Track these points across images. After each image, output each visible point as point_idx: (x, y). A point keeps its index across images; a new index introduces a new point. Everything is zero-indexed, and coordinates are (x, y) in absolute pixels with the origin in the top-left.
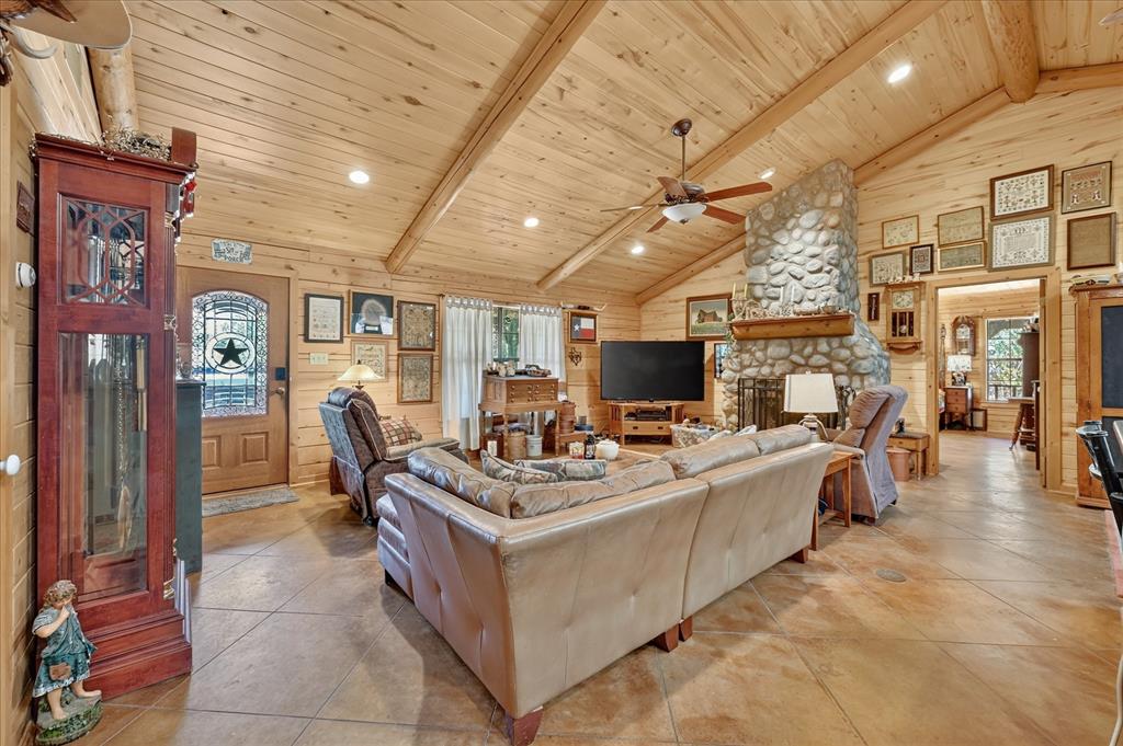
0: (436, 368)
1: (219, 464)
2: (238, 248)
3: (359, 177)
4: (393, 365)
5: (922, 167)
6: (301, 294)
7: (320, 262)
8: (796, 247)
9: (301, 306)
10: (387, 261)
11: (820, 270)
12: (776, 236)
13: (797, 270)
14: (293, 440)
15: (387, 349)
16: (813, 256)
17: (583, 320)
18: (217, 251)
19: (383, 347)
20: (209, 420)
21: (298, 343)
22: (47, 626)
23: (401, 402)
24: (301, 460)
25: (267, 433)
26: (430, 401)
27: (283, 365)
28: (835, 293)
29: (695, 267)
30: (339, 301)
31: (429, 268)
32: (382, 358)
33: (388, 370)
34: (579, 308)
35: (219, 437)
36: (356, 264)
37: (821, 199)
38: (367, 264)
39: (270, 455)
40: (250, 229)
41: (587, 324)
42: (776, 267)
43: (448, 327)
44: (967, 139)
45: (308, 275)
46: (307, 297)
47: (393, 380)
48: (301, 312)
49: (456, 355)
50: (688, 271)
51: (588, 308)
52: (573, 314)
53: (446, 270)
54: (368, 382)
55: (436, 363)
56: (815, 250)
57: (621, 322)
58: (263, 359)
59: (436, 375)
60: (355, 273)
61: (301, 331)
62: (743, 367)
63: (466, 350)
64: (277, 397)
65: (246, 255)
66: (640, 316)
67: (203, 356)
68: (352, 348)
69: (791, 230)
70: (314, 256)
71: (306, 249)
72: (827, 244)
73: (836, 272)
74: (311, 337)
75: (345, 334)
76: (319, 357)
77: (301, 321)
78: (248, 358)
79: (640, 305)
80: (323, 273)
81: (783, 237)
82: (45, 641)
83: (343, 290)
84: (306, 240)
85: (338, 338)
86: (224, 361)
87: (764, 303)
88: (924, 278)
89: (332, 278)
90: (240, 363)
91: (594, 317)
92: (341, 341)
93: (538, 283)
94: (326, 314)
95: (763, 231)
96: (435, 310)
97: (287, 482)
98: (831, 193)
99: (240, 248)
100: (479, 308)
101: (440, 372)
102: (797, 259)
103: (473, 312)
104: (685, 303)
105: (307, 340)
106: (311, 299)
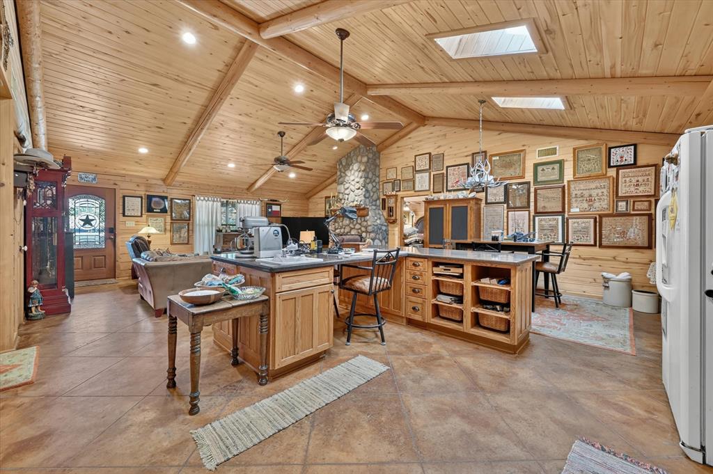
0: (190, 228)
1: (82, 268)
2: (90, 176)
3: (143, 150)
4: (168, 227)
5: (398, 147)
6: (121, 196)
7: (131, 181)
8: (352, 178)
9: (121, 201)
10: (164, 180)
11: (359, 189)
12: (346, 172)
13: (352, 187)
14: (117, 259)
15: (165, 220)
16: (358, 182)
17: (273, 206)
18: (81, 177)
19: (163, 219)
20: (77, 250)
21: (120, 218)
22: (31, 290)
23: (172, 244)
24: (122, 268)
25: (105, 256)
26: (187, 244)
27: (112, 227)
28: (363, 198)
29: (327, 182)
30: (140, 199)
31: (188, 183)
32: (162, 224)
33: (165, 229)
34: (271, 200)
35: (82, 257)
36: (149, 182)
37: (359, 158)
38: (154, 182)
39: (107, 266)
40: (97, 169)
41: (276, 208)
42: (347, 185)
43: (197, 210)
44: (410, 138)
45: (124, 187)
46: (124, 197)
47: (168, 234)
48: (121, 204)
49: (201, 223)
50: (324, 184)
51: (276, 201)
52: (267, 204)
53: (196, 184)
54: (152, 234)
55: (191, 227)
56: (357, 180)
57: (297, 207)
58: (103, 225)
59: (190, 232)
60: (149, 186)
61: (121, 211)
62: (336, 229)
63: (206, 220)
64: (109, 241)
65: (94, 179)
66: (308, 205)
67: (74, 222)
68: (147, 220)
69: (351, 171)
70: (127, 179)
71: (124, 176)
72: (361, 177)
73: (364, 190)
74: (126, 214)
75: (143, 213)
76: (130, 223)
77: (121, 207)
78: (95, 223)
79: (308, 199)
80: (133, 186)
81: (348, 173)
82: (31, 294)
83: (142, 193)
84: (124, 172)
85: (140, 215)
86: (84, 225)
87: (343, 201)
88: (398, 193)
89: (137, 188)
90: (91, 225)
91: (280, 205)
92: (141, 216)
93: (247, 189)
94: (134, 205)
95: (343, 170)
96: (190, 203)
97: (115, 278)
98: (362, 156)
99: (91, 176)
100: (214, 201)
101: (193, 230)
102: (353, 183)
103: (211, 203)
104: (324, 199)
105: (124, 215)
106: (126, 198)
